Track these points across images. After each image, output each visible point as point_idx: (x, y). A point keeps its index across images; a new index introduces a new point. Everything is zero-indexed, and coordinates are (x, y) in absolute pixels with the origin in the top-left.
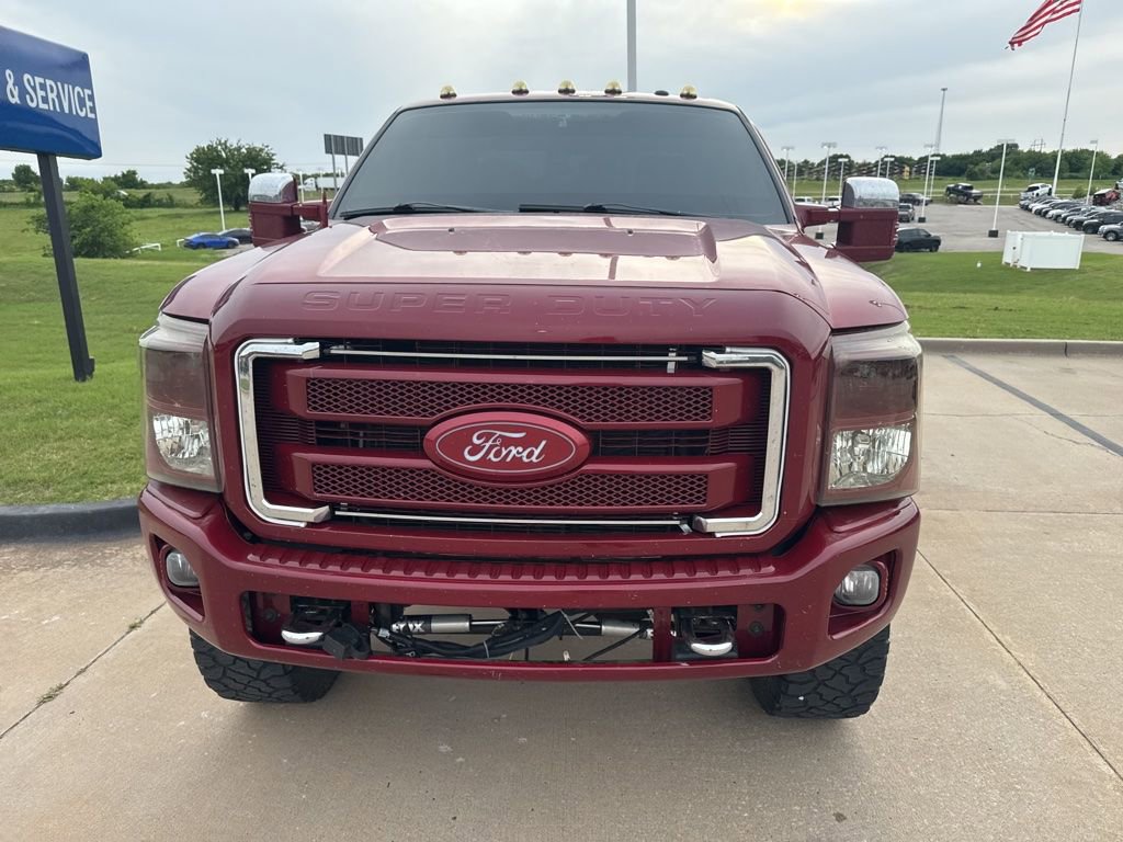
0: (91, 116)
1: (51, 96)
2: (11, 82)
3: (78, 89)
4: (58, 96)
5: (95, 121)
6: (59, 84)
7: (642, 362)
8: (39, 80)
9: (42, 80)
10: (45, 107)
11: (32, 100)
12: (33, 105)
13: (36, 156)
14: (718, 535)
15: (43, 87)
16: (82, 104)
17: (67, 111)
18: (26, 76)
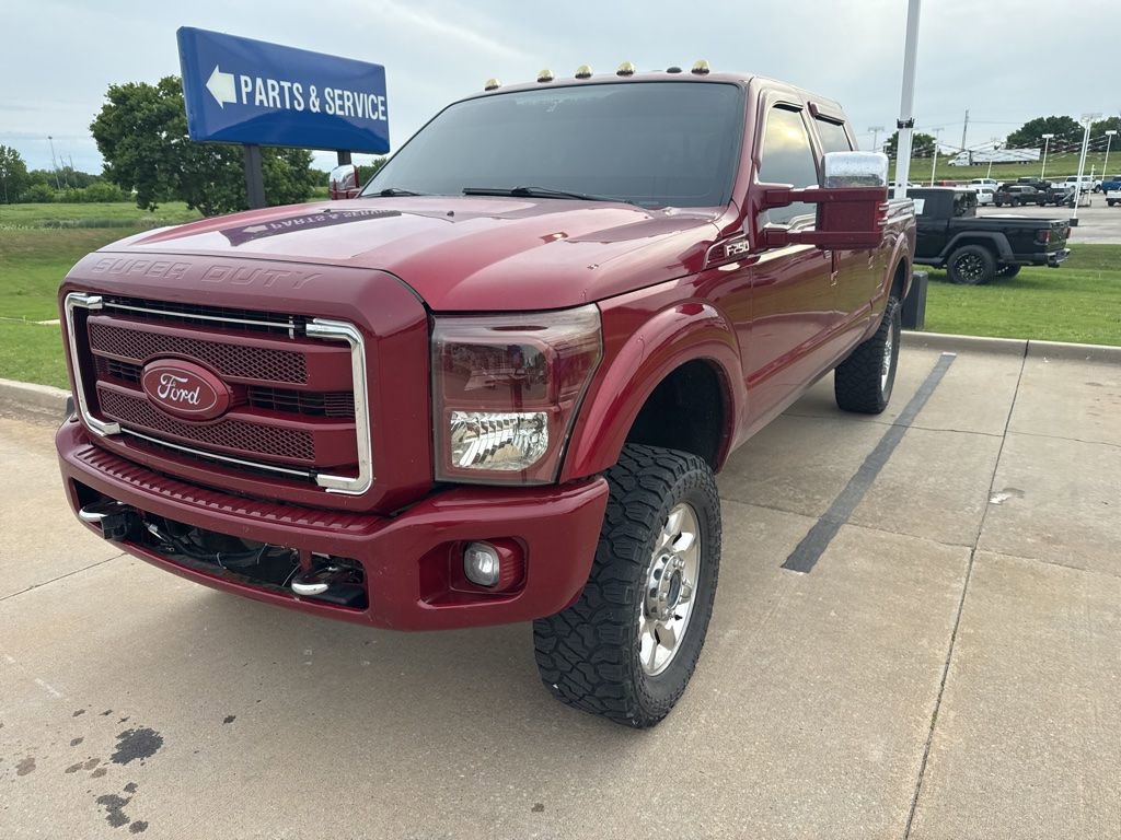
0: (382, 118)
1: (348, 104)
2: (313, 95)
3: (372, 96)
4: (354, 104)
5: (386, 123)
6: (355, 94)
7: (271, 327)
8: (337, 92)
9: (340, 92)
10: (341, 113)
11: (330, 109)
12: (331, 112)
13: (336, 153)
14: (327, 490)
15: (341, 97)
16: (375, 108)
17: (360, 115)
18: (328, 90)
